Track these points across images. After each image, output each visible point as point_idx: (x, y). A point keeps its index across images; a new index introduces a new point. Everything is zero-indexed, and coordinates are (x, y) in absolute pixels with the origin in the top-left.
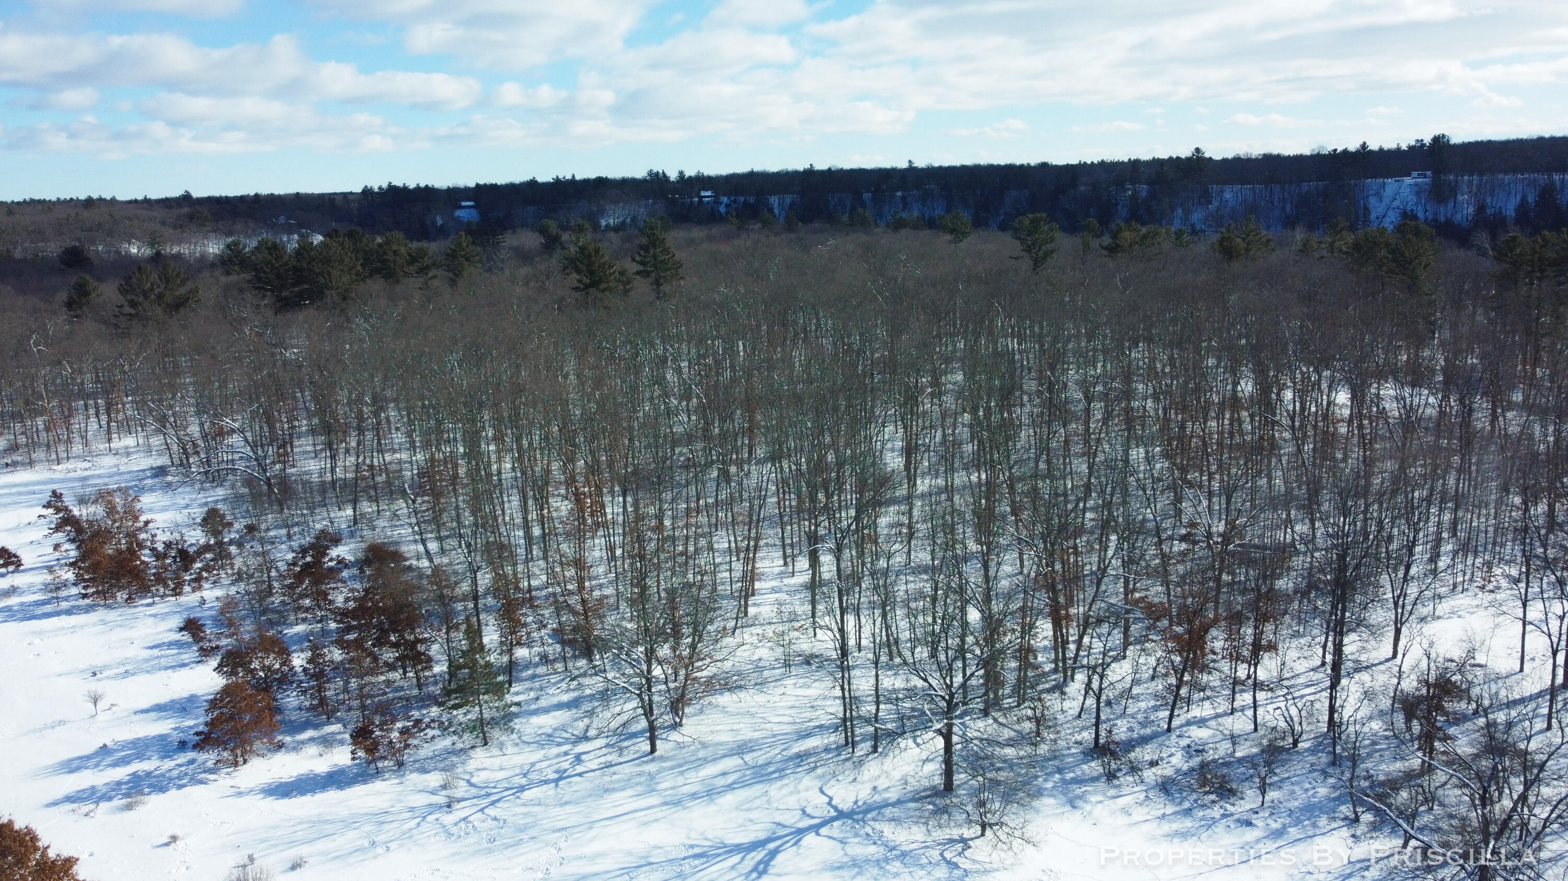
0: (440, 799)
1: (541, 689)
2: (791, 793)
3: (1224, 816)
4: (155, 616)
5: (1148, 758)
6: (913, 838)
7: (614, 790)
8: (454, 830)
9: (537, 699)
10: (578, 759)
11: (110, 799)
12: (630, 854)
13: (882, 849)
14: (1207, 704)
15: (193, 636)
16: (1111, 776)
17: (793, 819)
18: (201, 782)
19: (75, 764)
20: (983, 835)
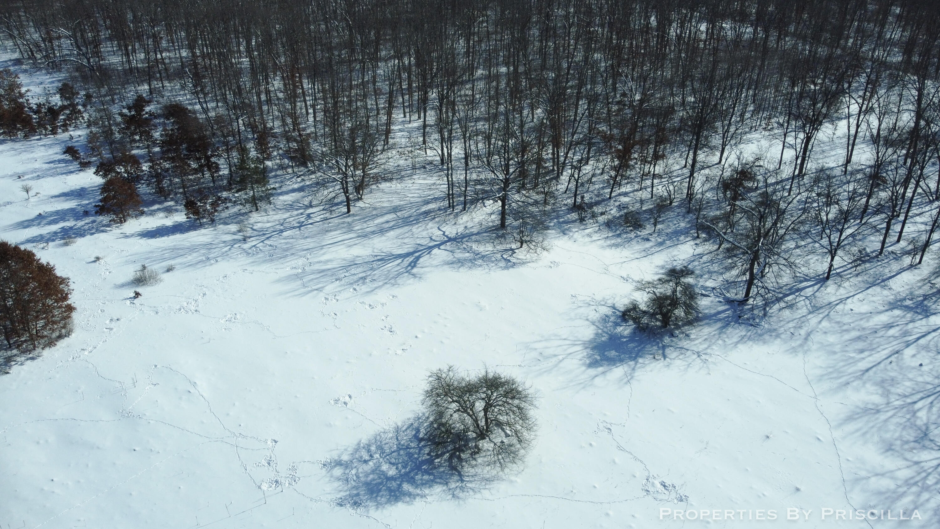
0: (239, 237)
1: (282, 182)
2: (423, 230)
3: (636, 237)
4: (44, 145)
5: (600, 211)
6: (487, 249)
7: (331, 231)
8: (250, 251)
9: (281, 187)
10: (309, 216)
11: (53, 240)
12: (344, 260)
13: (472, 254)
14: (629, 186)
15: (72, 156)
16: (582, 220)
17: (425, 242)
18: (103, 231)
19: (26, 224)
20: (521, 247)
